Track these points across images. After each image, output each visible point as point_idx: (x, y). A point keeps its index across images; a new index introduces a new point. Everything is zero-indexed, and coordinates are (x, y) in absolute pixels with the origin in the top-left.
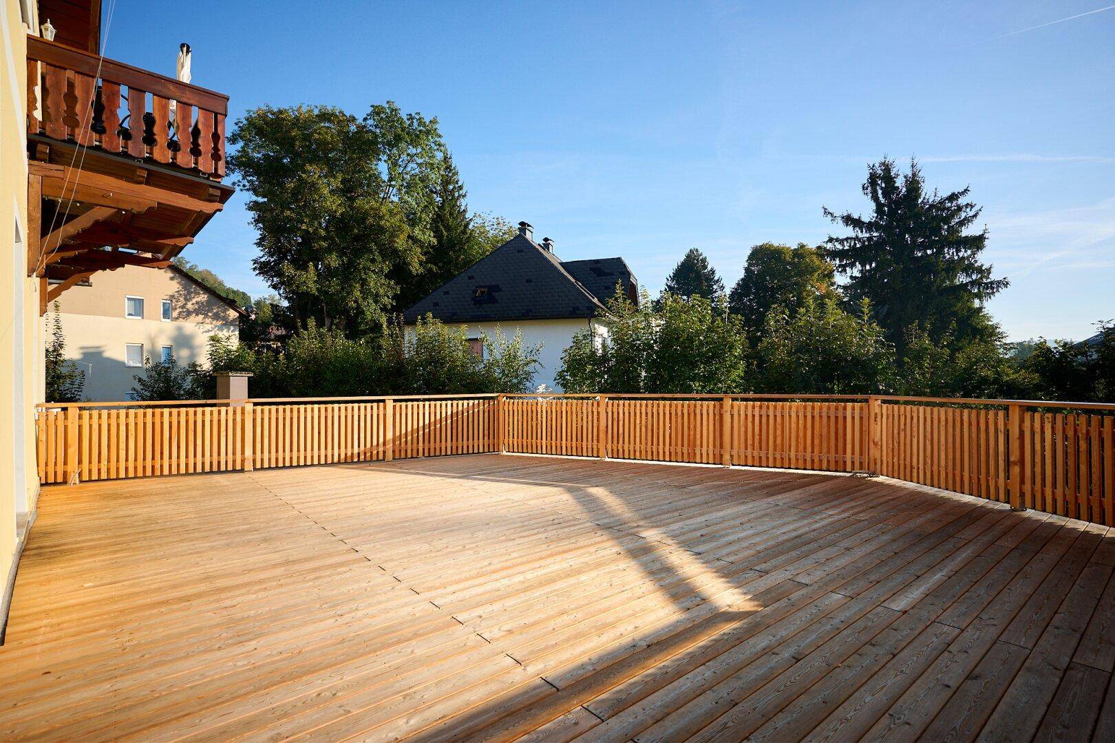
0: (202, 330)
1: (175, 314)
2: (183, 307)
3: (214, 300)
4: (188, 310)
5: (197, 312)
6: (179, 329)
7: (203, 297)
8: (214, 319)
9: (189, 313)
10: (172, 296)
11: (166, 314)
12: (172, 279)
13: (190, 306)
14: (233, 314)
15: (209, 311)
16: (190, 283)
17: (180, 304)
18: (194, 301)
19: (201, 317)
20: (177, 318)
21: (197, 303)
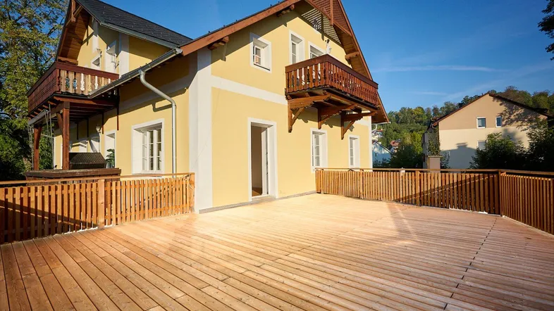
0: (520, 129)
1: (504, 123)
2: (508, 118)
3: (528, 111)
4: (511, 120)
5: (517, 120)
6: (506, 130)
7: (521, 111)
8: (528, 123)
9: (512, 121)
10: (502, 114)
11: (499, 124)
12: (501, 105)
13: (512, 117)
14: (542, 117)
15: (525, 118)
16: (511, 105)
17: (507, 117)
18: (515, 114)
19: (520, 123)
20: (504, 125)
21: (517, 115)
